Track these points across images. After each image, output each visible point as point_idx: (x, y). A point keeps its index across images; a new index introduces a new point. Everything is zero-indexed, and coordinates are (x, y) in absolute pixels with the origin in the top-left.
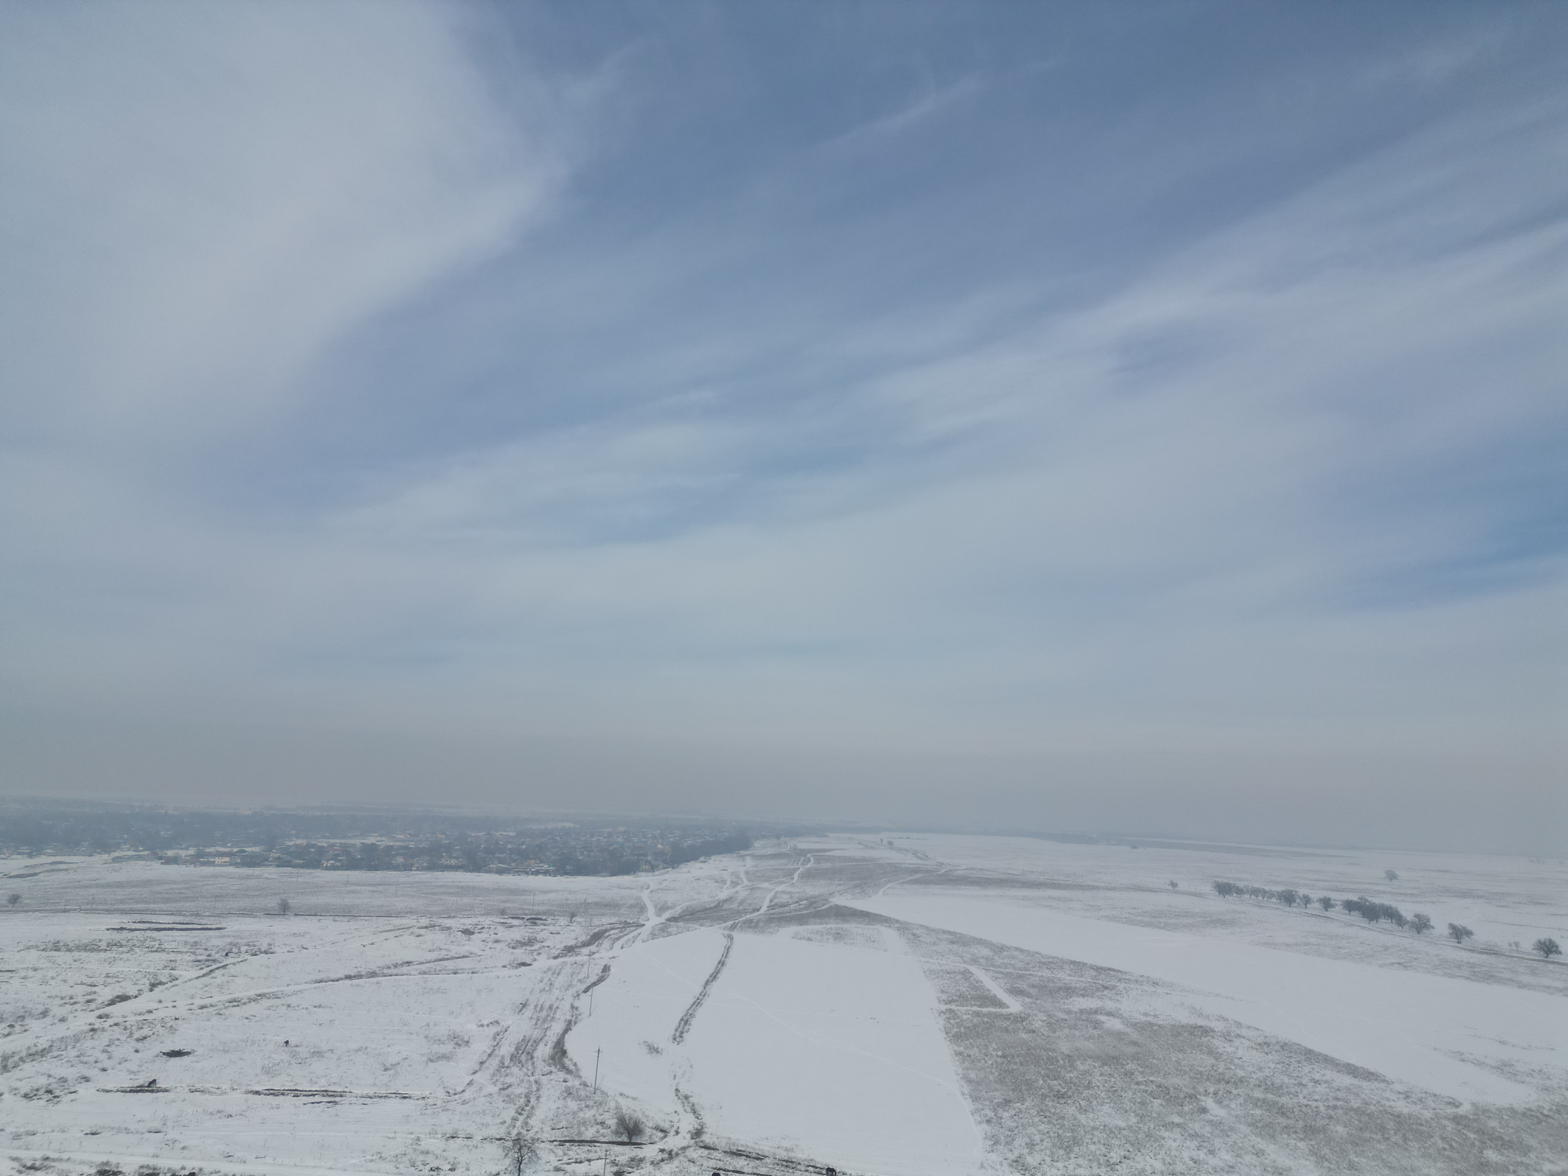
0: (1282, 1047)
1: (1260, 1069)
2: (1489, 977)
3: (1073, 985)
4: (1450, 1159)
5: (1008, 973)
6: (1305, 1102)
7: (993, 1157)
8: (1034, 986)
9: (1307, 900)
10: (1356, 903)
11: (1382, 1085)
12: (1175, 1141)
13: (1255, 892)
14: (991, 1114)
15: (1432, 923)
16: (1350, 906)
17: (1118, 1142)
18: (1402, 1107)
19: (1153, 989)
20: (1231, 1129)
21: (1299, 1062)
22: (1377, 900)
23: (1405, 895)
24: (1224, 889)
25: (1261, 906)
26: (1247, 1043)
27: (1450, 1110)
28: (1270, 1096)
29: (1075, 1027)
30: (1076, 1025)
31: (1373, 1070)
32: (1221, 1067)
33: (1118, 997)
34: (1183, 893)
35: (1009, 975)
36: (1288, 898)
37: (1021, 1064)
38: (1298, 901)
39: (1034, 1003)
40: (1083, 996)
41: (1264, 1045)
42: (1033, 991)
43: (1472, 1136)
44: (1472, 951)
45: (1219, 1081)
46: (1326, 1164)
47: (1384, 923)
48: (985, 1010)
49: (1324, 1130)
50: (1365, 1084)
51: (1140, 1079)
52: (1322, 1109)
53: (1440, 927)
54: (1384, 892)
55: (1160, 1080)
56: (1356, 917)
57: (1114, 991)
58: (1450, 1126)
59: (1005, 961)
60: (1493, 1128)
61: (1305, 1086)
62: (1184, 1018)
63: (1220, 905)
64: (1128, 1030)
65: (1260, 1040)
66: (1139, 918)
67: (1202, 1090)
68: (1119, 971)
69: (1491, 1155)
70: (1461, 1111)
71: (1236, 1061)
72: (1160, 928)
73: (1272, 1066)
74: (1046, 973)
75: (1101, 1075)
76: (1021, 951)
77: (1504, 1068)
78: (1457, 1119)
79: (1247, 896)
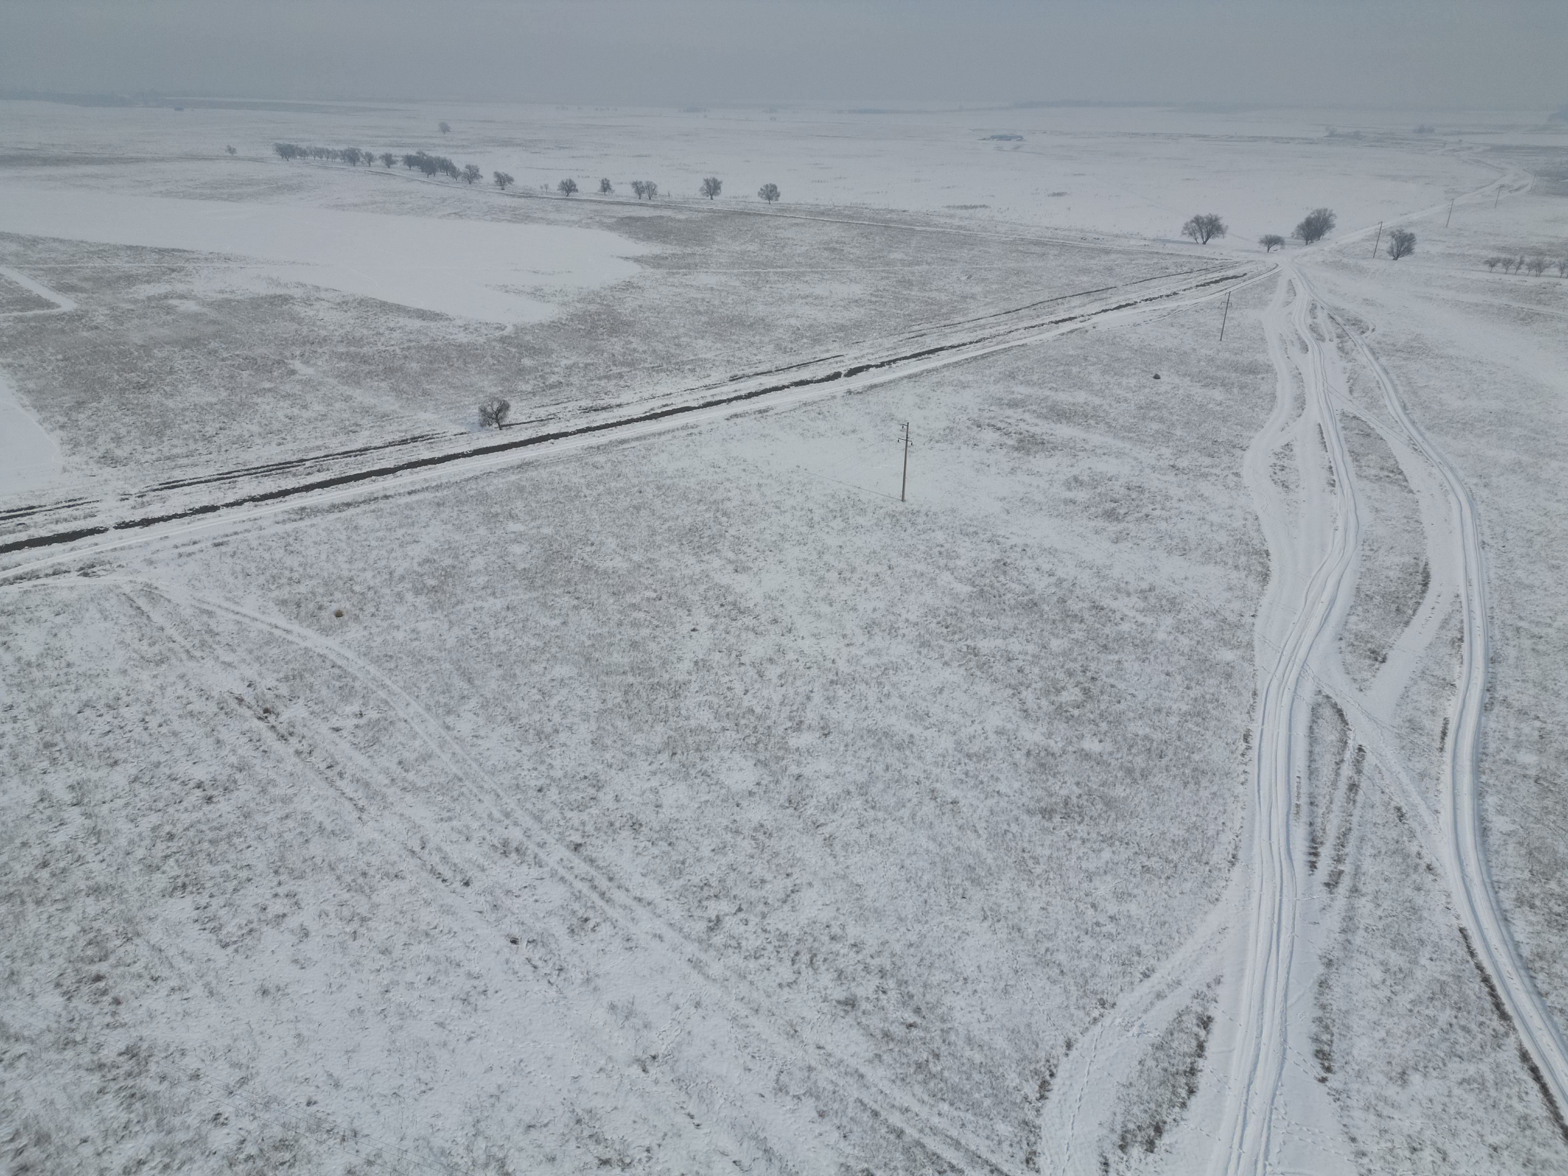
0: (359, 303)
1: (342, 326)
2: (525, 218)
3: (134, 272)
4: (498, 371)
5: (50, 269)
6: (383, 348)
7: (76, 458)
8: (86, 279)
9: (370, 158)
10: (415, 158)
11: (446, 323)
12: (268, 404)
13: (319, 153)
14: (62, 419)
15: (481, 173)
16: (410, 161)
17: (211, 417)
18: (462, 338)
19: (226, 265)
20: (320, 384)
21: (375, 314)
22: (433, 154)
23: (457, 147)
24: (287, 152)
25: (326, 168)
26: (327, 305)
27: (498, 334)
28: (352, 349)
29: (144, 316)
30: (146, 313)
31: (438, 311)
32: (305, 330)
33: (188, 279)
34: (243, 159)
35: (52, 271)
36: (352, 157)
37: (89, 363)
38: (361, 159)
39: (91, 298)
40: (148, 282)
41: (343, 304)
42: (87, 285)
43: (514, 350)
44: (513, 196)
45: (304, 343)
46: (404, 396)
47: (441, 176)
48: (29, 314)
49: (401, 368)
50: (432, 324)
51: (225, 355)
52: (398, 351)
53: (488, 178)
54: (439, 146)
55: (246, 353)
56: (416, 172)
57: (183, 273)
58: (498, 346)
59: (43, 255)
60: (528, 341)
61: (382, 334)
62: (262, 289)
63: (284, 169)
64: (205, 310)
65: (338, 300)
66: (199, 191)
67: (288, 354)
68: (184, 251)
69: (527, 362)
70: (505, 333)
71: (318, 323)
72: (222, 199)
73: (352, 321)
74: (99, 263)
75: (183, 358)
76: (61, 241)
77: (536, 293)
78: (502, 340)
79: (311, 158)
